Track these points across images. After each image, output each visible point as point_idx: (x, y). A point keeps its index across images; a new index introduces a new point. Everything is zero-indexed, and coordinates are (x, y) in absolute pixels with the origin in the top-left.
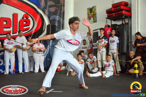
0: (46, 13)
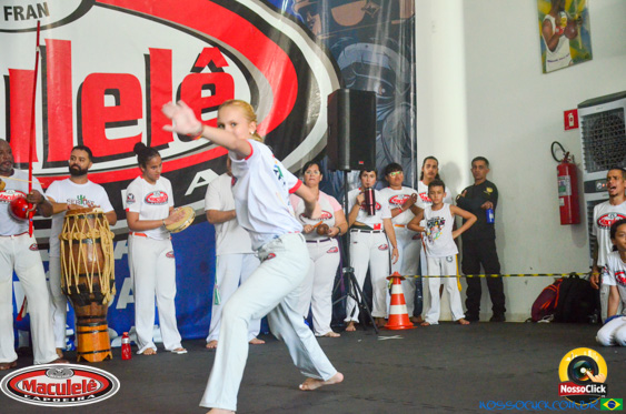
0: (315, 32)
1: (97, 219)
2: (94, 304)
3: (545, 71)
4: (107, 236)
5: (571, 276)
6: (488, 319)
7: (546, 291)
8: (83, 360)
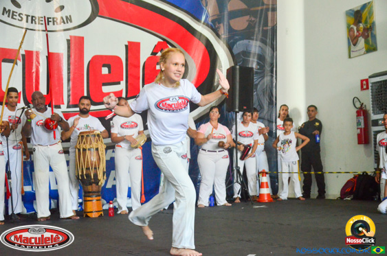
0: (220, 33)
1: (97, 137)
2: (94, 185)
3: (350, 57)
4: (102, 148)
5: (363, 173)
6: (315, 197)
7: (349, 182)
8: (87, 216)
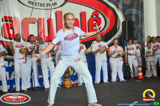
0: (119, 7)
2: (67, 74)
8: (65, 87)
